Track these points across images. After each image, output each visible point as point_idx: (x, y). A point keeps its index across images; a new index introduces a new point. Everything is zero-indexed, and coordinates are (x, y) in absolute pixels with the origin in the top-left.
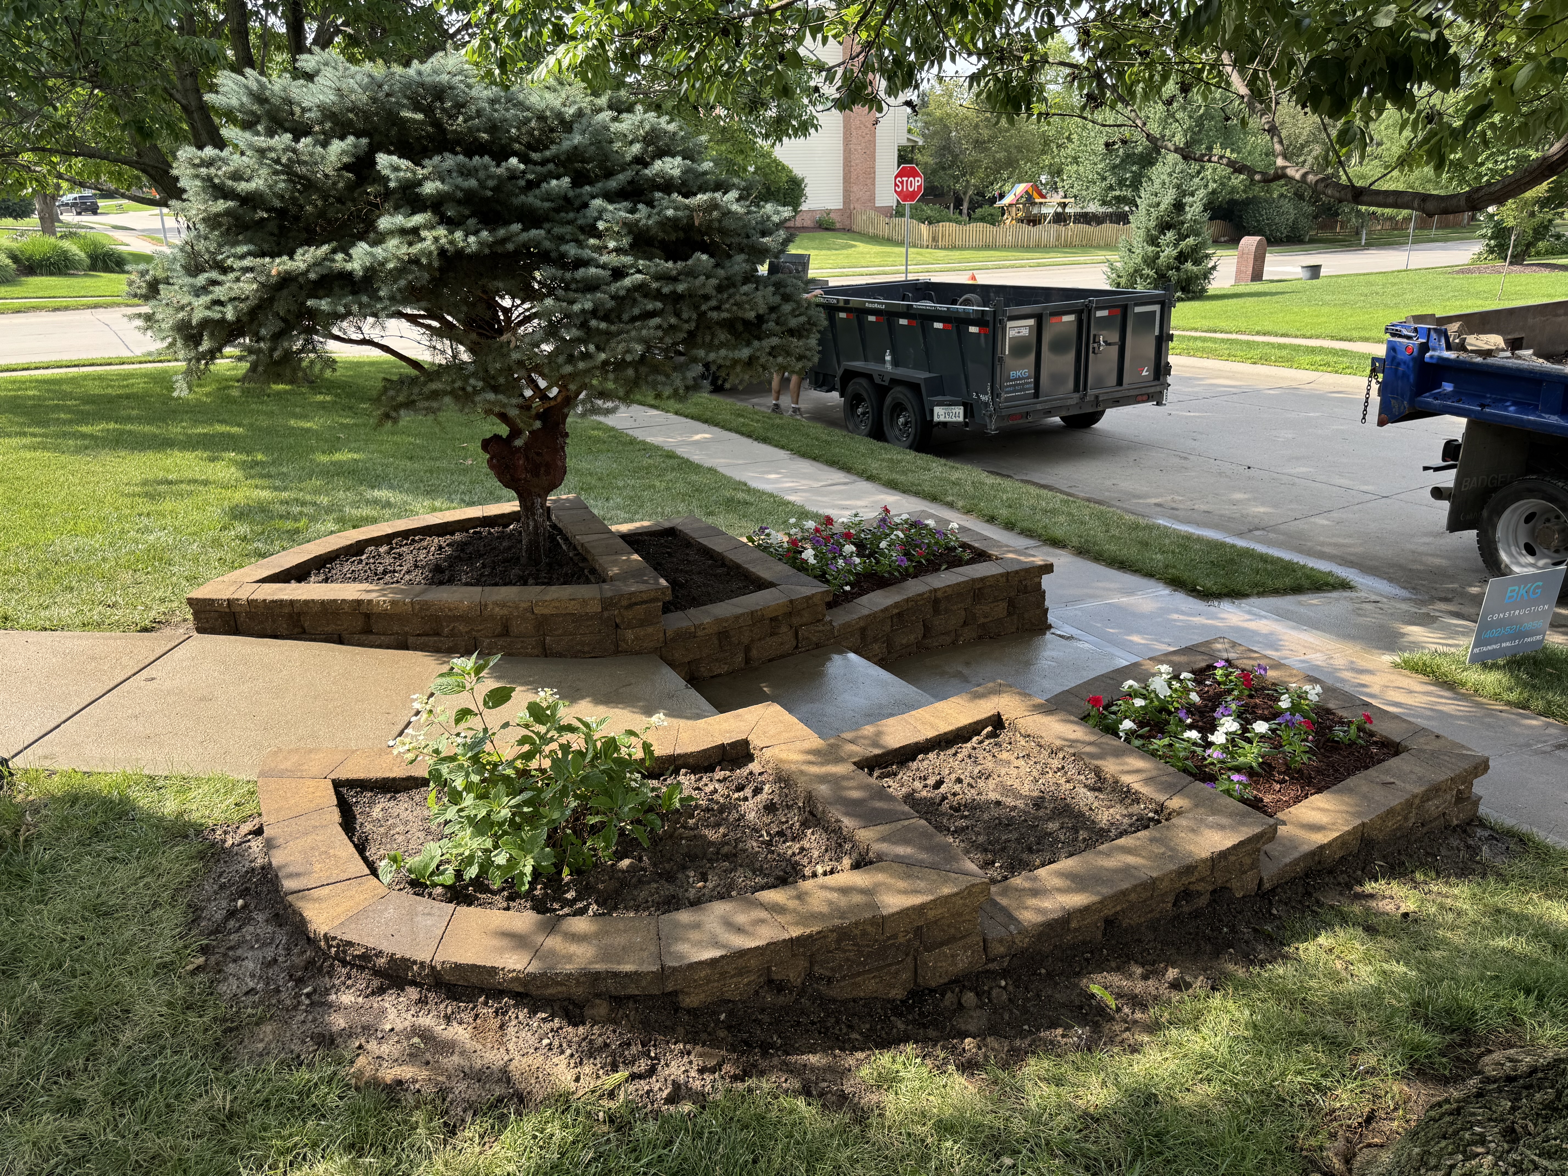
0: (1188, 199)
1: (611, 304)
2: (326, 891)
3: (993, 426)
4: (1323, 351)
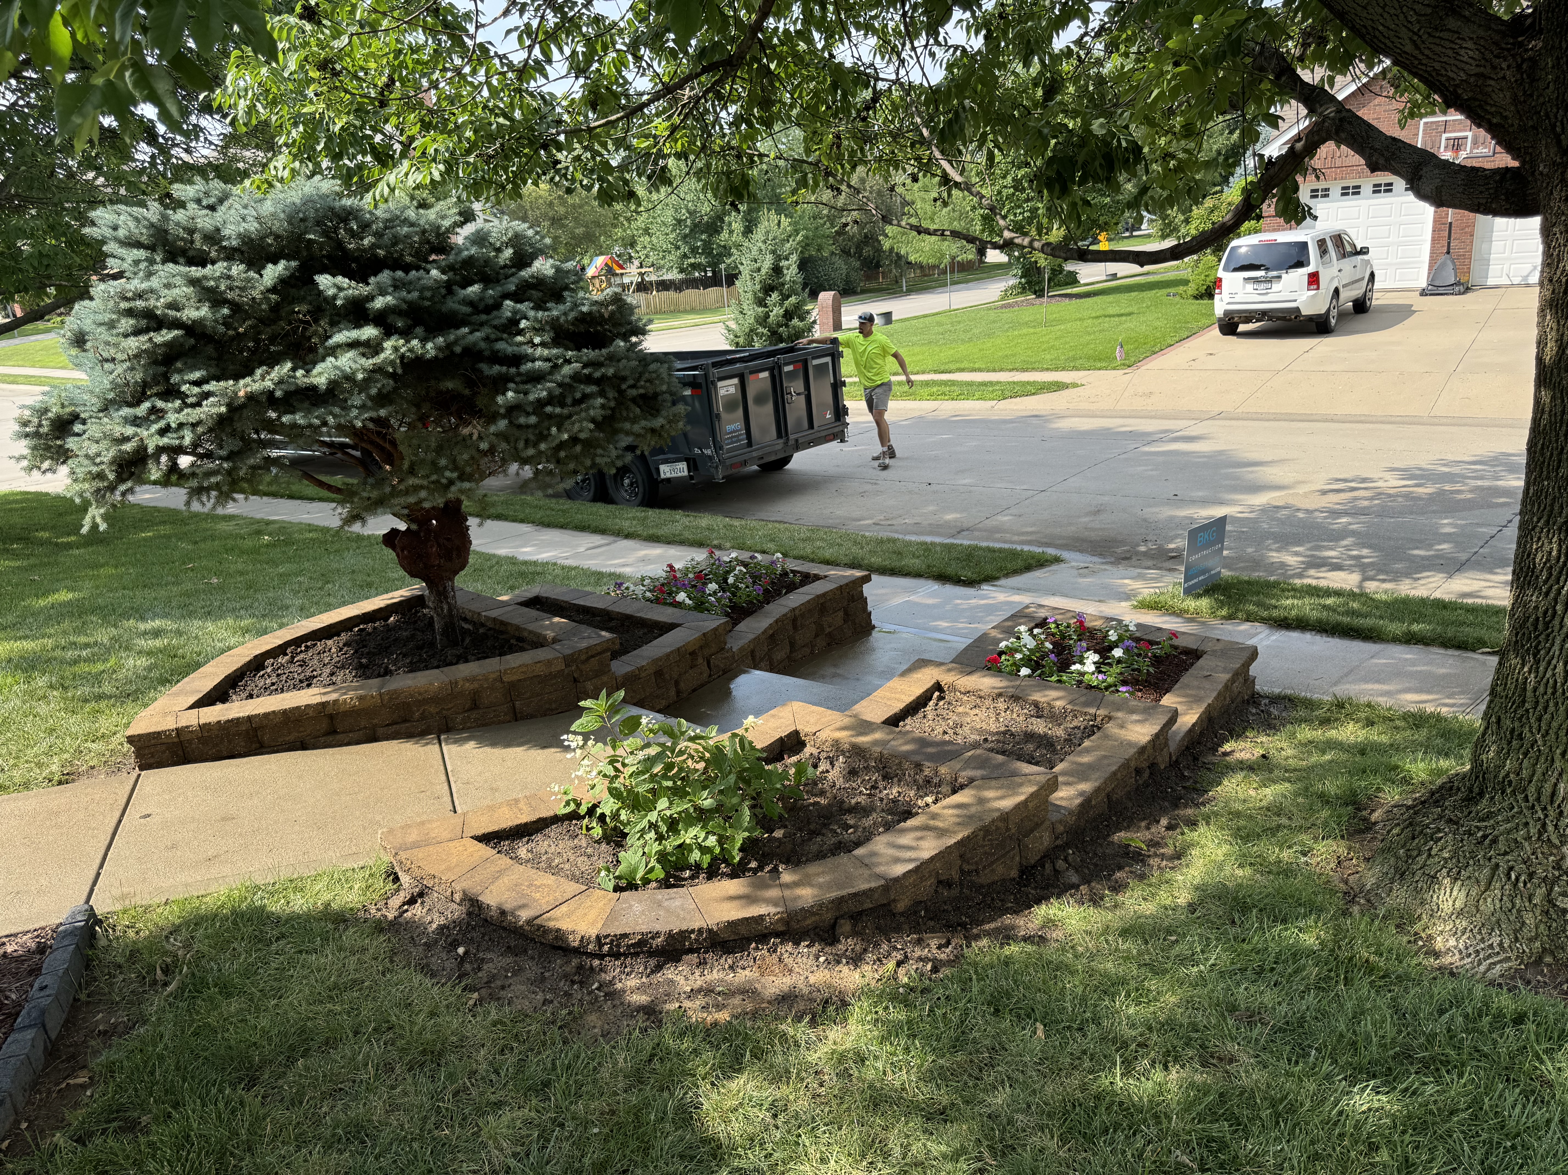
0: (784, 263)
1: (558, 391)
2: (564, 908)
3: (720, 476)
4: (934, 383)
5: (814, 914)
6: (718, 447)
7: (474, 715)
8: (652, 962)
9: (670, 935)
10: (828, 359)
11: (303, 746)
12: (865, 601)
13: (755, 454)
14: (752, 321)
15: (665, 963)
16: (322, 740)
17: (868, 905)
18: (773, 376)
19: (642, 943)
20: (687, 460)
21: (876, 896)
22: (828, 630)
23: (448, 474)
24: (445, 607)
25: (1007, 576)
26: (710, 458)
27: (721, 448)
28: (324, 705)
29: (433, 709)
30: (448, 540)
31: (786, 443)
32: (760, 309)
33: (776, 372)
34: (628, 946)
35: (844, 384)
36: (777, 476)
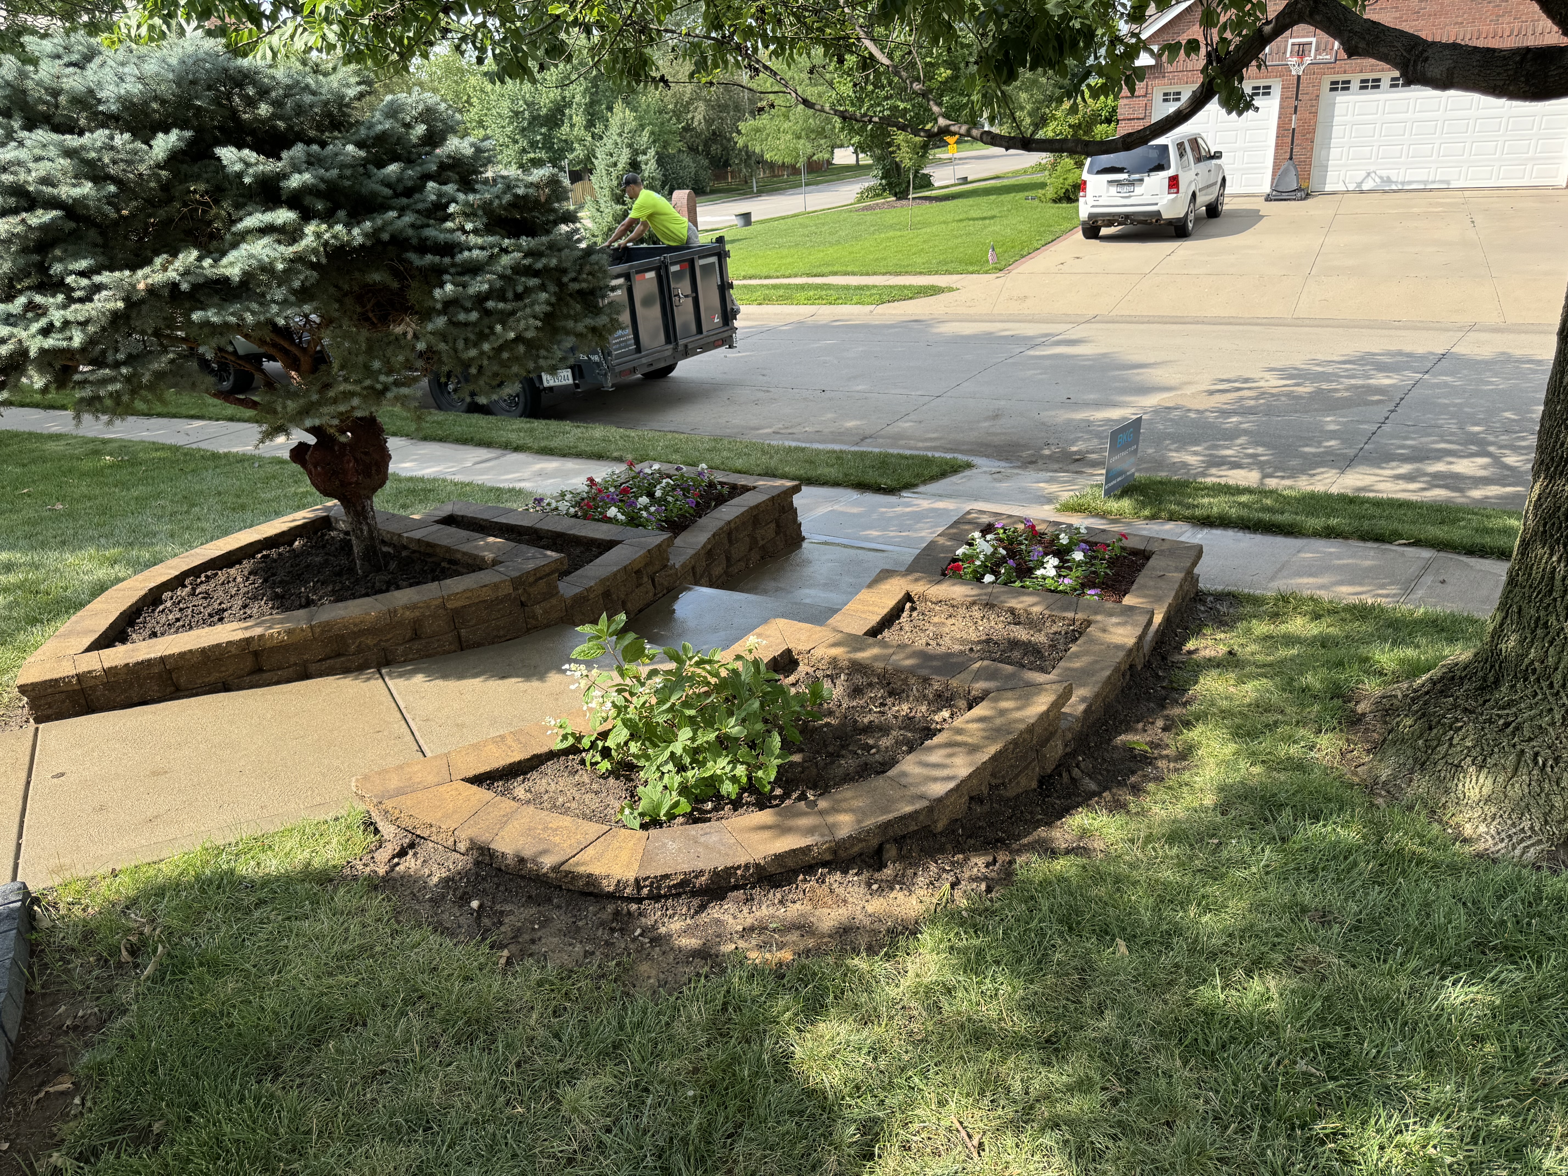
0: (641, 158)
1: (499, 284)
2: (590, 851)
3: (609, 383)
4: (811, 287)
5: (860, 840)
6: (606, 354)
7: (416, 645)
8: (696, 902)
9: (715, 873)
10: (714, 259)
11: (226, 688)
12: (795, 511)
13: (644, 361)
14: (610, 219)
15: (709, 902)
16: (247, 679)
17: (913, 827)
18: (659, 277)
19: (684, 883)
20: (572, 368)
21: (921, 818)
22: (761, 543)
23: (383, 378)
24: (365, 528)
25: (924, 482)
26: (598, 364)
27: (610, 354)
28: (248, 641)
29: (370, 641)
30: (366, 454)
31: (675, 349)
32: (619, 207)
33: (662, 272)
34: (669, 887)
35: (731, 286)
36: (661, 384)
